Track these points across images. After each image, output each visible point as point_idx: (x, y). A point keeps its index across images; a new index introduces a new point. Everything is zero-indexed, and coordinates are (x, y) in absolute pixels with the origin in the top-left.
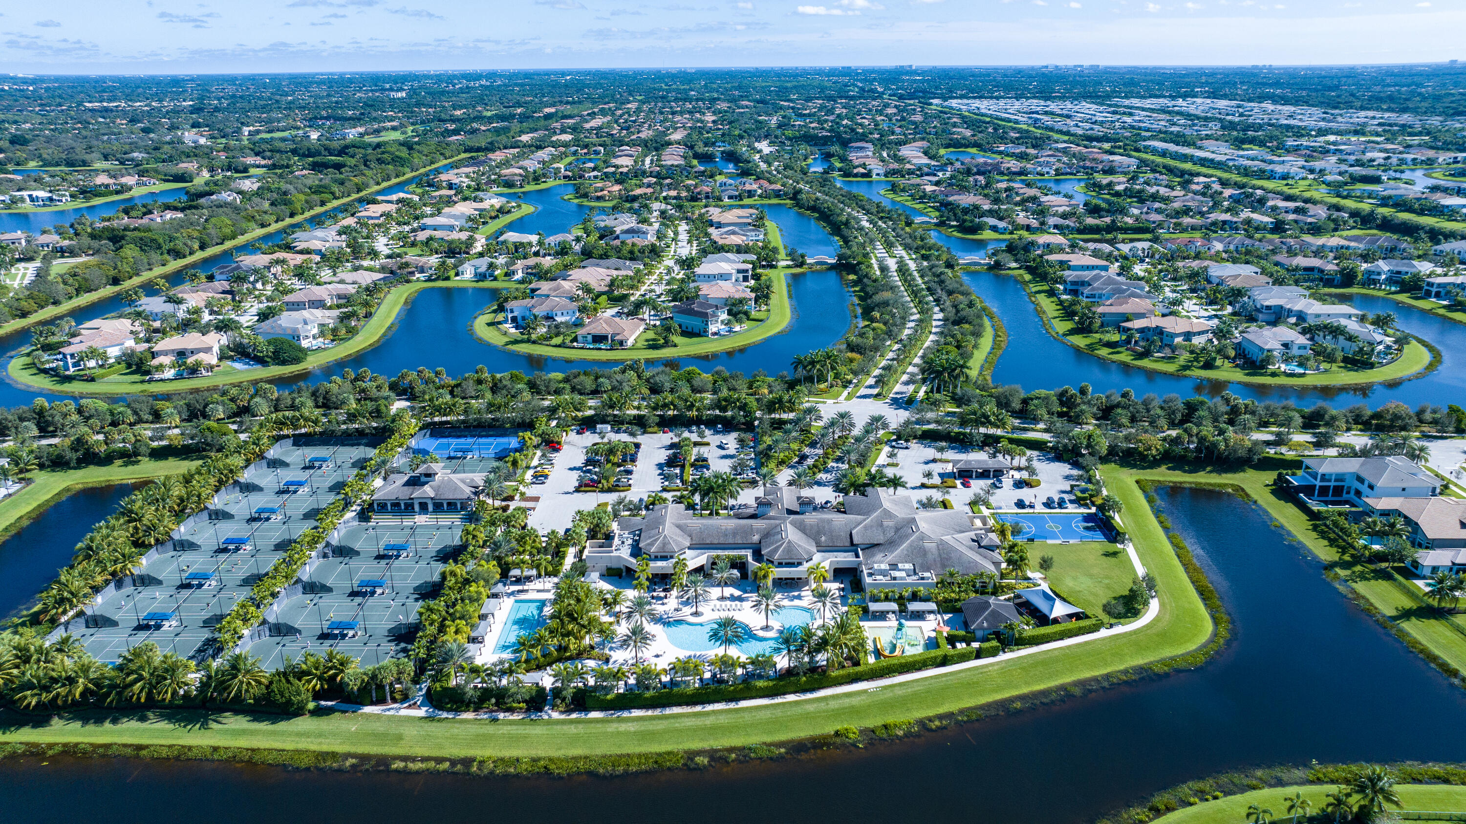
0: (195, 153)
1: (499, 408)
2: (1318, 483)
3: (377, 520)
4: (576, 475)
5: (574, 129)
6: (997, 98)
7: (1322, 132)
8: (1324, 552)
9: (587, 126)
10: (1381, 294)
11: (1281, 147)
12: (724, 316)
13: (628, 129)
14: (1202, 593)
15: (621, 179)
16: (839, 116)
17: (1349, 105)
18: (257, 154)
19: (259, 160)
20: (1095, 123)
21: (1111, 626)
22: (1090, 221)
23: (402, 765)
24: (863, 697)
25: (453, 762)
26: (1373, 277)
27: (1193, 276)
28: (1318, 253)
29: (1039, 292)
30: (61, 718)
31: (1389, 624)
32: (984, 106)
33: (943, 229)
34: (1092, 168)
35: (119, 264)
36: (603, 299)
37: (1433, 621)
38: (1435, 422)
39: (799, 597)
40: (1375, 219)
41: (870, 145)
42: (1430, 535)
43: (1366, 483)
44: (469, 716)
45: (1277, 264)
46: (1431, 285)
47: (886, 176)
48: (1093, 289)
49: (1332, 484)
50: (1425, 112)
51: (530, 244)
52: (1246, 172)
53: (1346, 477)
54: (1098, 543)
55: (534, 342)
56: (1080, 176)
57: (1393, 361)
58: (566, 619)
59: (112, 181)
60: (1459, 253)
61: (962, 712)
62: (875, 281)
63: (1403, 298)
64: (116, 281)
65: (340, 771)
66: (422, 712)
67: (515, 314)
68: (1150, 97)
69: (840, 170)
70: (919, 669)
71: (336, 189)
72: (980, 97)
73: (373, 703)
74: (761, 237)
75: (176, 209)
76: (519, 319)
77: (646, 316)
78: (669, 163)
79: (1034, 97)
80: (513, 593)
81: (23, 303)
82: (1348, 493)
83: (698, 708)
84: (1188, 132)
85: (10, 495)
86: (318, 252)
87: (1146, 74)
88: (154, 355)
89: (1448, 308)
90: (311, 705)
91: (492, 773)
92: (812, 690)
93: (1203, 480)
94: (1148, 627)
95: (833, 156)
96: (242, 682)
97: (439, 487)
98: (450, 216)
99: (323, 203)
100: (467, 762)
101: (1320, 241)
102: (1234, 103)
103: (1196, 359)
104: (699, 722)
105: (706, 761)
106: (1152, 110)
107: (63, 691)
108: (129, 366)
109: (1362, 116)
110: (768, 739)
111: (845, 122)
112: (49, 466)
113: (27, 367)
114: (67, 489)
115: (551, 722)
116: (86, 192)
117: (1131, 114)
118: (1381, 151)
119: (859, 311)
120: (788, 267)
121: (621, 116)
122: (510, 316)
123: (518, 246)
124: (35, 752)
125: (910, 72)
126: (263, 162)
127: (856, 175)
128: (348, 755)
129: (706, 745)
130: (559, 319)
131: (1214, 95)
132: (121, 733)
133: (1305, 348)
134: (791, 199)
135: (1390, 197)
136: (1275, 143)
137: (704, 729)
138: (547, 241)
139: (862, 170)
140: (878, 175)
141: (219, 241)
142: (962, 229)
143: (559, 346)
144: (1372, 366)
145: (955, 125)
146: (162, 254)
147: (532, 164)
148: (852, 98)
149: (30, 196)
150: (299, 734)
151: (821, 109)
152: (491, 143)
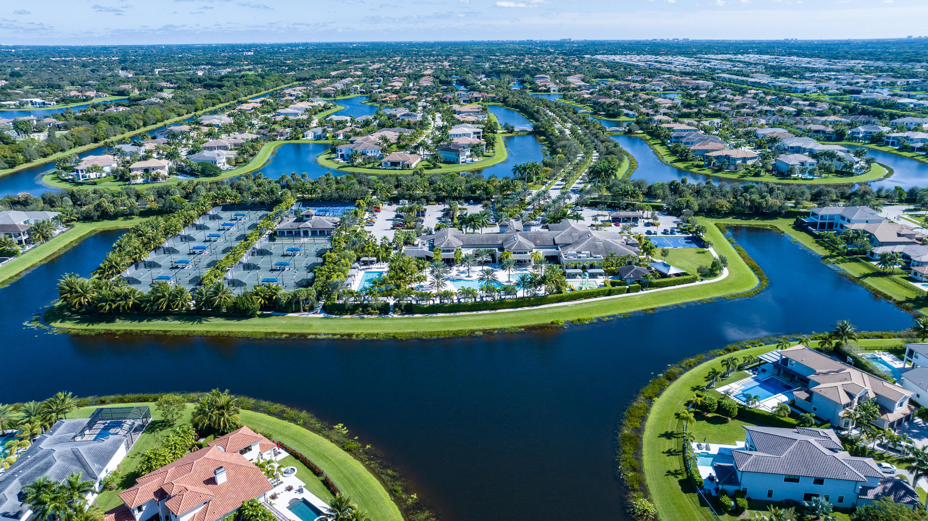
0: (127, 80)
1: (342, 190)
2: (819, 221)
3: (278, 241)
4: (391, 222)
5: (363, 69)
6: (626, 55)
7: (826, 70)
8: (821, 251)
9: (371, 68)
10: (859, 144)
11: (802, 77)
12: (468, 153)
13: (396, 69)
14: (752, 268)
15: (396, 92)
16: (527, 63)
17: (844, 58)
18: (167, 82)
19: (169, 85)
20: (687, 66)
21: (702, 280)
22: (685, 110)
23: (313, 336)
24: (566, 308)
25: (342, 335)
26: (855, 135)
27: (747, 134)
28: (824, 123)
29: (655, 144)
30: (120, 319)
31: (856, 280)
32: (617, 58)
33: (596, 116)
34: (686, 87)
35: (97, 131)
36: (394, 146)
37: (879, 278)
38: (887, 197)
39: (526, 270)
40: (858, 109)
41: (548, 76)
42: (881, 240)
43: (846, 220)
44: (348, 316)
45: (798, 128)
46: (889, 138)
47: (559, 91)
48: (688, 139)
49: (827, 221)
50: (891, 61)
51: (346, 121)
52: (780, 89)
53: (836, 217)
54: (694, 248)
55: (356, 166)
56: (679, 91)
57: (865, 173)
58: (399, 271)
59: (80, 94)
60: (907, 124)
61: (620, 314)
62: (557, 137)
63: (873, 146)
64: (96, 141)
65: (280, 339)
66: (322, 315)
67: (343, 153)
68: (721, 54)
69: (530, 89)
70: (596, 297)
71: (220, 97)
72: (615, 54)
73: (293, 312)
74: (486, 119)
75: (124, 106)
76: (345, 156)
77: (422, 153)
78: (425, 85)
79: (649, 54)
80: (363, 269)
81: (44, 149)
82: (836, 227)
83: (475, 313)
84: (744, 70)
85: (63, 232)
86: (218, 126)
87: (718, 43)
88: (130, 170)
89: (899, 150)
90: (259, 313)
91: (364, 339)
92: (537, 305)
93: (753, 224)
94: (722, 281)
95: (525, 82)
96: (221, 298)
97: (314, 223)
98: (294, 108)
99: (214, 105)
100: (350, 335)
101: (824, 119)
102: (772, 57)
103: (749, 172)
104: (476, 318)
105: (481, 333)
106: (722, 60)
107: (123, 303)
108: (115, 177)
109: (852, 63)
110: (515, 325)
111: (531, 66)
112: (82, 220)
113: (54, 179)
114: (95, 231)
115: (393, 319)
116: (64, 100)
117: (708, 62)
118: (862, 79)
119: (548, 153)
120: (504, 133)
121: (391, 63)
122: (340, 154)
123: (339, 122)
124: (110, 334)
125: (570, 42)
126: (172, 86)
127: (540, 91)
128: (282, 334)
129: (481, 328)
130: (369, 154)
131: (760, 53)
132: (154, 326)
133: (813, 165)
134: (502, 102)
135: (867, 99)
136: (798, 76)
137: (479, 321)
138: (356, 120)
139: (544, 88)
140: (554, 91)
141: (154, 122)
142: (608, 115)
143: (371, 168)
144: (852, 175)
145: (600, 67)
146: (121, 127)
147: (339, 85)
148: (534, 55)
149: (31, 101)
150: (253, 325)
151: (515, 60)
152: (313, 76)
